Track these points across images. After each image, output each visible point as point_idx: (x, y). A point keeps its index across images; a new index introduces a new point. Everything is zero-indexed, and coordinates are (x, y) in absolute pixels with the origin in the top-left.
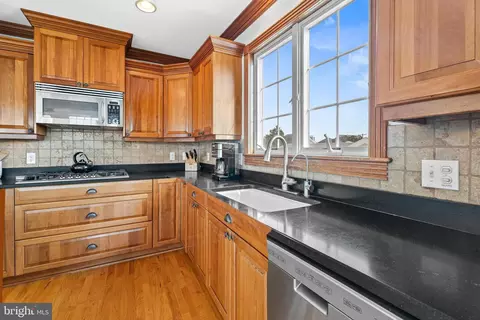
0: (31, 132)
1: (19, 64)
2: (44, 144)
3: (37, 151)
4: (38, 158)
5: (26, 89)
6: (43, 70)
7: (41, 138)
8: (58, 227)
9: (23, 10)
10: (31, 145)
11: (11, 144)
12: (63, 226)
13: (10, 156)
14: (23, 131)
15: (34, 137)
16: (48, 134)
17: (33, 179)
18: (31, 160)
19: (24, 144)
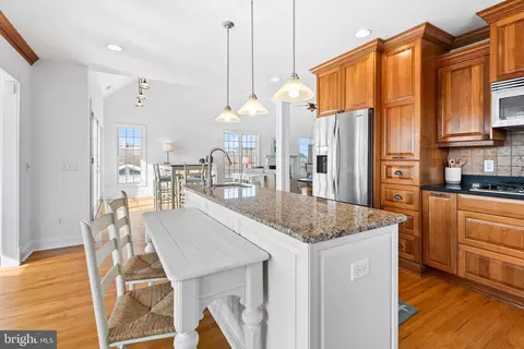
0: (487, 137)
1: (476, 70)
2: (504, 150)
3: (495, 158)
4: (496, 165)
5: (482, 93)
6: (500, 66)
7: (499, 143)
8: (499, 244)
9: (478, 14)
10: (489, 151)
11: (469, 151)
12: (506, 246)
13: (469, 164)
14: (480, 137)
15: (491, 143)
16: (508, 138)
17: (487, 188)
18: (489, 168)
19: (482, 151)
